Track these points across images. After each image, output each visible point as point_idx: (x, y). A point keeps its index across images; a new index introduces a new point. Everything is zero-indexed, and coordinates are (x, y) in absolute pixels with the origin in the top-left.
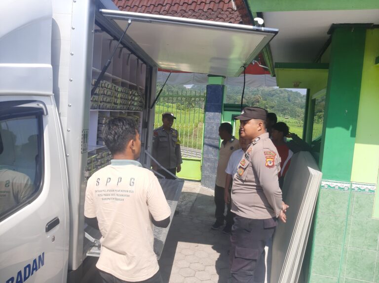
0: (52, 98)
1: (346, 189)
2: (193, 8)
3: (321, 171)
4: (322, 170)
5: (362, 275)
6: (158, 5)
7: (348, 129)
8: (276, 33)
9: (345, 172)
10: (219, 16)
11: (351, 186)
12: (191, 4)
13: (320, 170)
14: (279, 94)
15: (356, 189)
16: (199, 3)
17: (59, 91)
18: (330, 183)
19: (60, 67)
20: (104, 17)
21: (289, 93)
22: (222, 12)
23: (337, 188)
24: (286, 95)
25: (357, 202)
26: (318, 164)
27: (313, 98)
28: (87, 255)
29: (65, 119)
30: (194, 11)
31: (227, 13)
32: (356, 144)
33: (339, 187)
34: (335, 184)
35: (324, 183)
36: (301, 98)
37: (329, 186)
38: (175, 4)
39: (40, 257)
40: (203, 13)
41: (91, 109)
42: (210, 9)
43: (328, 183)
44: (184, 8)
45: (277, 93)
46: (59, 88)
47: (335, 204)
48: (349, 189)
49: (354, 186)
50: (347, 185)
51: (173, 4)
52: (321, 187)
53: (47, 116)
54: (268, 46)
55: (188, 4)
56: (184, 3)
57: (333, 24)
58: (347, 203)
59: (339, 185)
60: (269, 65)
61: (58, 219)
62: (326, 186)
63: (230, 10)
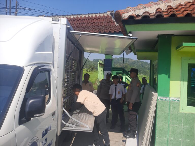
0: (52, 65)
2: (97, 25)
5: (177, 137)
6: (81, 23)
7: (167, 75)
8: (137, 39)
9: (167, 93)
10: (110, 28)
11: (170, 99)
12: (96, 23)
13: (157, 93)
14: (137, 63)
15: (172, 100)
16: (100, 22)
21: (142, 62)
22: (111, 27)
23: (164, 100)
24: (141, 64)
25: (173, 106)
26: (156, 91)
27: (153, 64)
28: (63, 129)
30: (98, 26)
31: (113, 27)
32: (170, 81)
34: (163, 98)
35: (159, 98)
36: (149, 65)
37: (161, 99)
38: (89, 23)
40: (102, 27)
41: (66, 69)
42: (105, 25)
43: (161, 98)
44: (93, 25)
45: (136, 63)
46: (54, 61)
47: (164, 106)
48: (169, 100)
49: (171, 99)
51: (88, 23)
52: (157, 99)
54: (133, 44)
55: (95, 23)
56: (93, 23)
57: (159, 35)
58: (169, 106)
59: (165, 98)
60: (133, 50)
63: (114, 26)
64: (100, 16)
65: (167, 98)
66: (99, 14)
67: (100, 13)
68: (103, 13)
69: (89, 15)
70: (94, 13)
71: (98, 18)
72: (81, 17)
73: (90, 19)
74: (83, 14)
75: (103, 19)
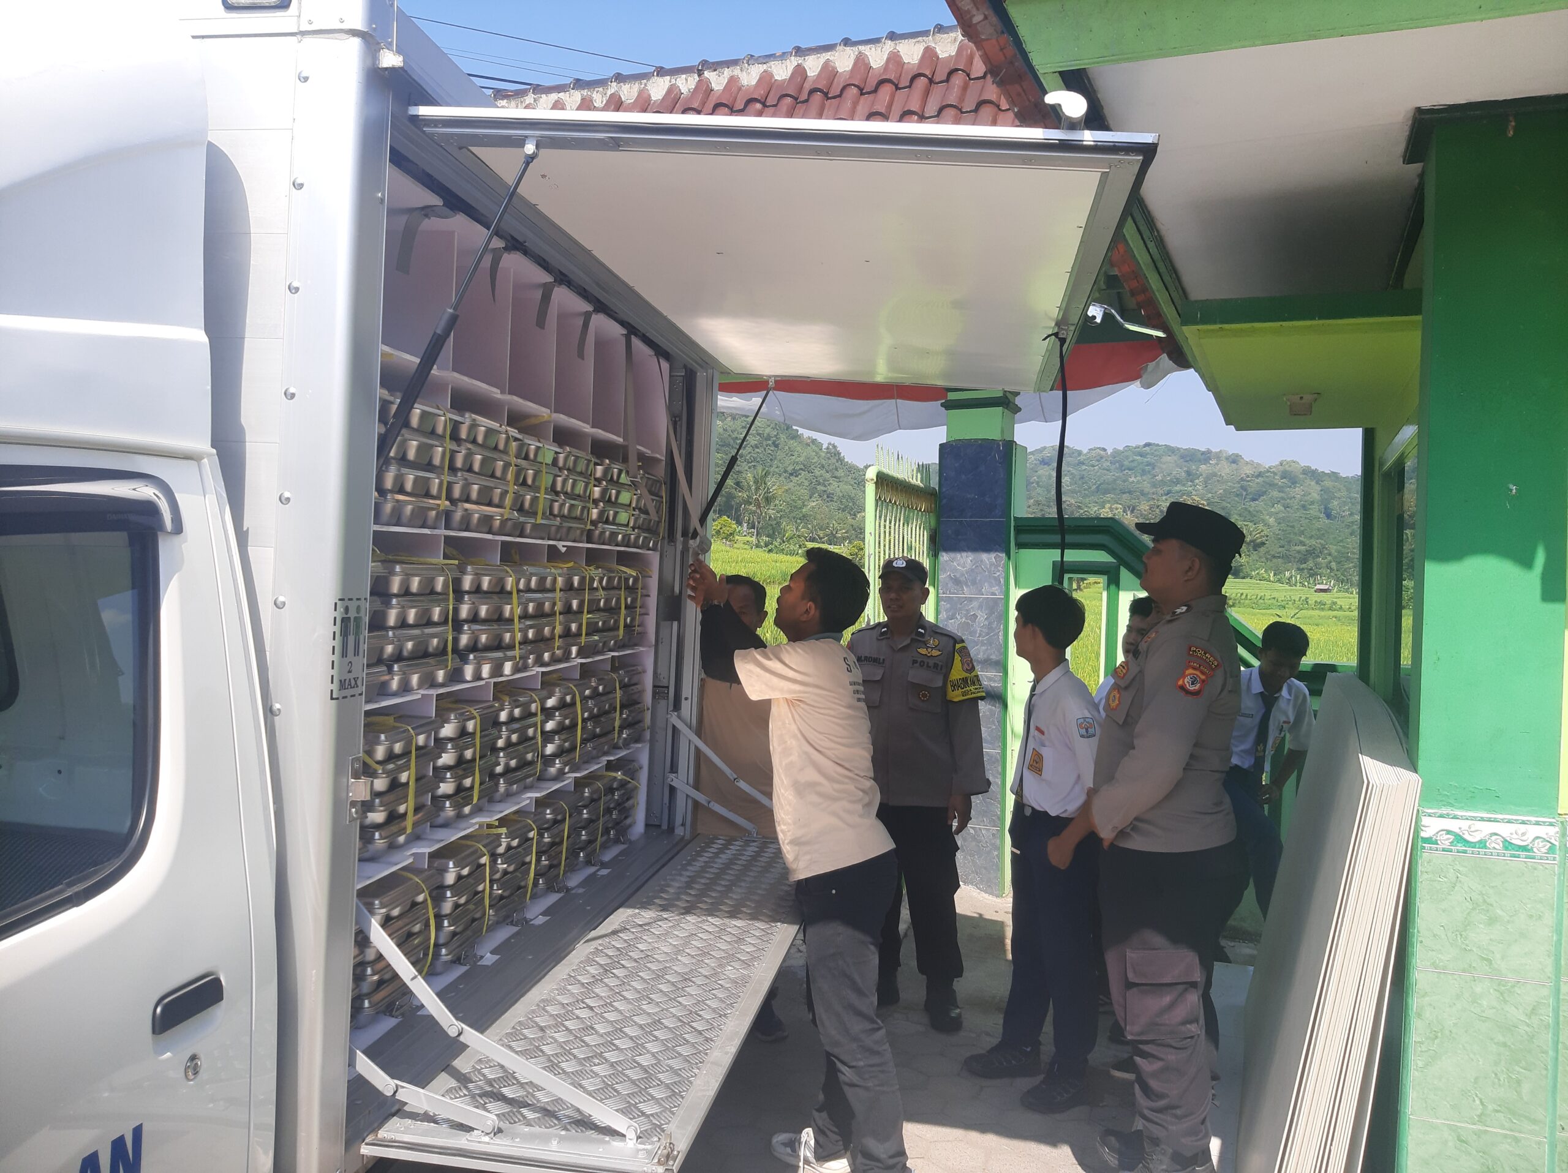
0: (210, 467)
1: (1540, 848)
3: (1416, 771)
4: (1421, 764)
7: (1527, 563)
8: (1149, 151)
9: (1528, 771)
13: (1414, 768)
17: (243, 442)
18: (1465, 824)
19: (248, 344)
20: (430, 136)
21: (1328, 483)
23: (1496, 845)
28: (366, 1150)
29: (263, 557)
33: (1507, 844)
34: (1485, 830)
35: (1432, 826)
37: (1459, 838)
39: (118, 1145)
43: (1454, 825)
46: (241, 431)
48: (1552, 848)
52: (1416, 845)
53: (176, 539)
57: (1419, 110)
58: (1549, 918)
59: (1506, 830)
61: (217, 983)
62: (1445, 841)
64: (894, 59)
65: (1533, 831)
66: (889, 46)
67: (892, 36)
68: (925, 33)
69: (800, 60)
70: (847, 42)
71: (882, 82)
72: (733, 80)
73: (813, 91)
74: (751, 59)
75: (922, 82)
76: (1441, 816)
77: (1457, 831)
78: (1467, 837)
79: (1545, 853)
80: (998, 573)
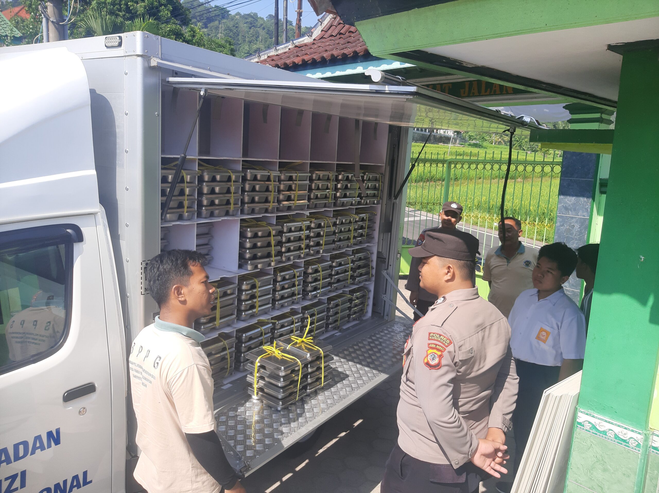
1: (633, 444)
7: (644, 302)
9: (632, 404)
11: (647, 439)
18: (598, 421)
23: (611, 435)
33: (616, 436)
34: (607, 426)
35: (582, 417)
37: (594, 427)
43: (592, 420)
48: (638, 445)
49: (658, 441)
50: (635, 435)
58: (633, 477)
59: (617, 430)
62: (588, 426)
65: (630, 434)
76: (587, 414)
77: (594, 423)
78: (598, 427)
79: (635, 447)
80: (587, 206)
